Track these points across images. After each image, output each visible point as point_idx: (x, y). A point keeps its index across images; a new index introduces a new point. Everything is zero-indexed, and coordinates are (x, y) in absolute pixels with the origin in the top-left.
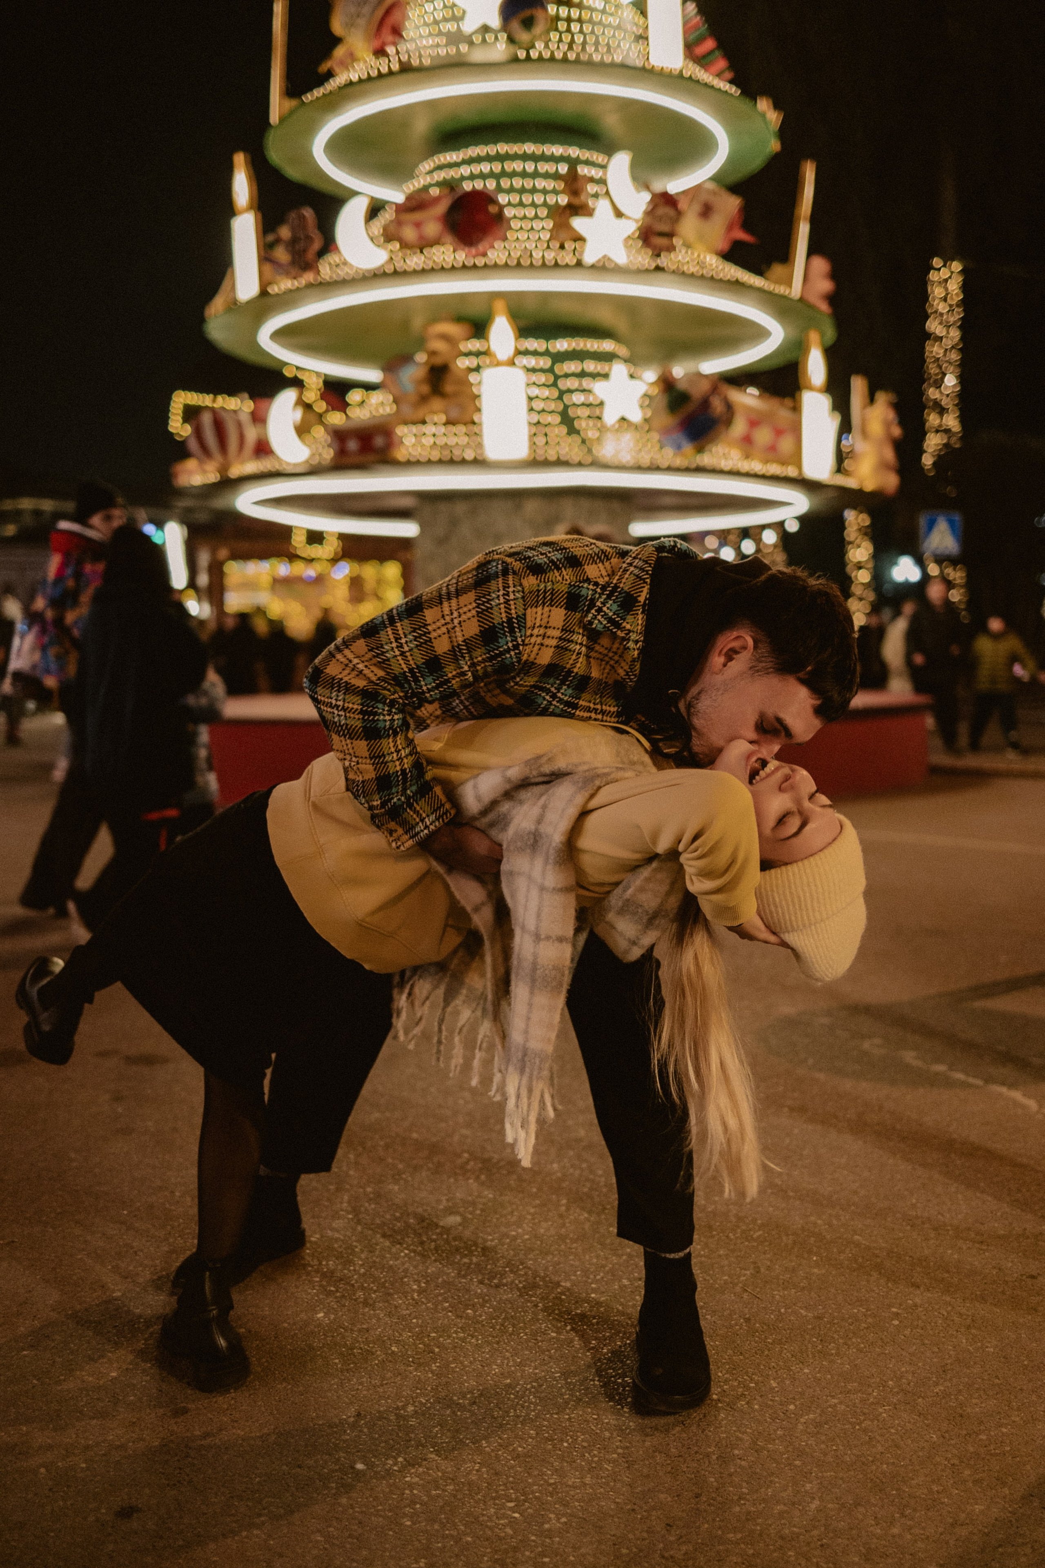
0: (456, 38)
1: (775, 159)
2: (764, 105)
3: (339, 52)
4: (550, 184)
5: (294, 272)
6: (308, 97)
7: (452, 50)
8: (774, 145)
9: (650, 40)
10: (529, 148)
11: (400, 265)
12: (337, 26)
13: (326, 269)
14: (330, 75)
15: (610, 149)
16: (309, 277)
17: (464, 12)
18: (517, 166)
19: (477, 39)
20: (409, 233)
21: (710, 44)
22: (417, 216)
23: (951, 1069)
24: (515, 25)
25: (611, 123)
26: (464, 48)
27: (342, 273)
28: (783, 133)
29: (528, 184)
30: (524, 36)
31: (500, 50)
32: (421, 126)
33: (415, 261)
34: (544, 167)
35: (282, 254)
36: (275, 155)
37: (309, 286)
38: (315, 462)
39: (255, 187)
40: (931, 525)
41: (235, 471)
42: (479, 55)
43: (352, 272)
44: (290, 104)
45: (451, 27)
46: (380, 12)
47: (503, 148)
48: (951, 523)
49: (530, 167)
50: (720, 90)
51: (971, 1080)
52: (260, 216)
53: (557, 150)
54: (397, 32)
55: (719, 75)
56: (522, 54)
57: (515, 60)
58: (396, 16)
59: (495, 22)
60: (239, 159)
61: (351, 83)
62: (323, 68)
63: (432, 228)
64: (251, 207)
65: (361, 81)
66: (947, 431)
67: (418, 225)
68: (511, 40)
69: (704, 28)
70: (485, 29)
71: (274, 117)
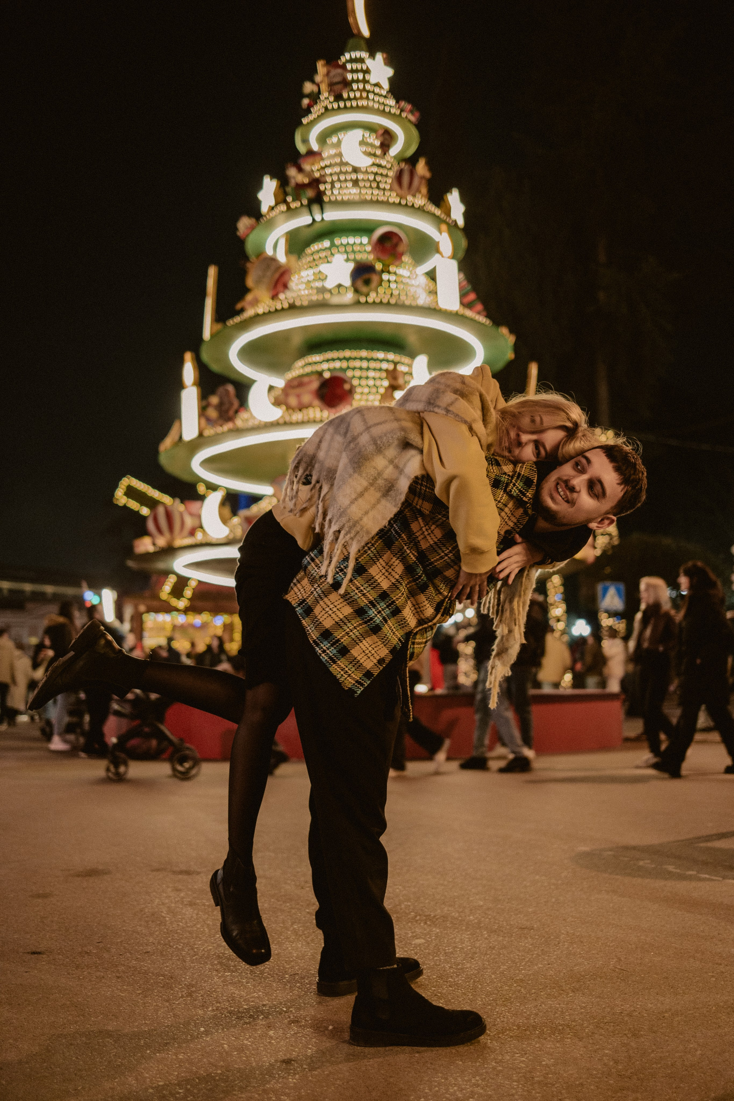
0: (322, 290)
1: (510, 364)
2: (504, 331)
3: (249, 297)
4: (377, 374)
5: (220, 422)
6: (230, 322)
7: (320, 297)
8: (510, 355)
9: (438, 293)
10: (364, 353)
11: (287, 419)
12: (250, 282)
13: (239, 422)
14: (242, 310)
15: (412, 356)
16: (229, 426)
17: (326, 276)
18: (357, 364)
19: (334, 292)
20: (293, 401)
21: (472, 296)
22: (298, 391)
23: (698, 872)
24: (360, 283)
25: (412, 339)
26: (327, 296)
27: (250, 424)
28: (516, 348)
29: (364, 374)
30: (364, 289)
31: (349, 297)
32: (297, 341)
33: (297, 416)
34: (373, 365)
35: (212, 413)
36: (205, 356)
37: (230, 431)
38: (231, 537)
39: (197, 373)
40: (605, 591)
41: (179, 542)
42: (336, 300)
43: (256, 423)
44: (219, 326)
45: (318, 284)
46: (277, 276)
47: (347, 353)
48: (618, 590)
49: (365, 364)
50: (479, 323)
51: (713, 878)
52: (200, 389)
53: (381, 355)
54: (285, 286)
55: (479, 313)
56: (363, 299)
57: (358, 303)
58: (286, 277)
59: (347, 282)
60: (188, 356)
61: (257, 315)
62: (239, 306)
63: (307, 398)
64: (194, 384)
65: (264, 314)
66: (610, 535)
67: (298, 396)
68: (356, 291)
69: (469, 287)
70: (339, 286)
71: (207, 334)
